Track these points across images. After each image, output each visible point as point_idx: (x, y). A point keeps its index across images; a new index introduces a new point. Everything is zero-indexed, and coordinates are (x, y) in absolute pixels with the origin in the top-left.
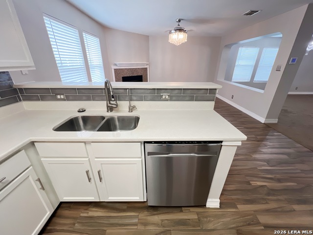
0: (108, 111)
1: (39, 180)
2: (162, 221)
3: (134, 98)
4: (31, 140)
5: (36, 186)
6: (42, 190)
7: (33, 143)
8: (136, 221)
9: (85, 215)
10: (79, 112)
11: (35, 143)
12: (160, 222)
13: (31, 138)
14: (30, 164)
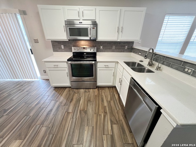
0: (148, 65)
2: (121, 120)
3: (165, 63)
8: (118, 109)
9: (115, 94)
10: (140, 61)
11: (118, 63)
12: (120, 119)
14: (114, 67)
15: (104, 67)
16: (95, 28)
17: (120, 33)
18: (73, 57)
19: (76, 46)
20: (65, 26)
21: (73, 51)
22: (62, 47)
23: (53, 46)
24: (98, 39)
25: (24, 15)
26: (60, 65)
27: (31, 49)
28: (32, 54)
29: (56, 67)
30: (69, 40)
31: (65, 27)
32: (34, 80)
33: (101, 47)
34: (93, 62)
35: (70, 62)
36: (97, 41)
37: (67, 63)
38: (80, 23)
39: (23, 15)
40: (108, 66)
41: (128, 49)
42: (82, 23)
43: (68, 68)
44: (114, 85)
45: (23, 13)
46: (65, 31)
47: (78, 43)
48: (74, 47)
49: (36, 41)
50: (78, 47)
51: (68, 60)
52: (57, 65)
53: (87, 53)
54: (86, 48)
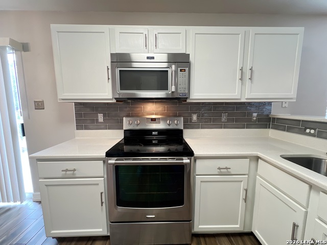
1: (246, 190)
4: (258, 154)
5: (242, 194)
6: (244, 201)
7: (258, 158)
11: (259, 160)
13: (258, 153)
14: (247, 173)
15: (217, 172)
16: (187, 69)
17: (248, 82)
18: (123, 142)
19: (132, 116)
20: (110, 67)
21: (126, 126)
22: (101, 118)
23: (78, 115)
24: (191, 98)
25: (23, 52)
26: (83, 168)
27: (22, 125)
28: (24, 135)
29: (70, 174)
30: (118, 100)
31: (110, 71)
32: (12, 204)
33: (195, 117)
34: (186, 160)
35: (112, 161)
36: (188, 101)
37: (104, 162)
38: (148, 58)
39: (21, 51)
40: (227, 168)
41: (259, 120)
42: (153, 58)
43: (106, 176)
44: (247, 230)
45: (22, 48)
46: (110, 80)
47: (138, 109)
48: (129, 119)
49: (39, 106)
50: (138, 118)
51: (109, 154)
52: (72, 168)
53: (161, 132)
54: (159, 119)
